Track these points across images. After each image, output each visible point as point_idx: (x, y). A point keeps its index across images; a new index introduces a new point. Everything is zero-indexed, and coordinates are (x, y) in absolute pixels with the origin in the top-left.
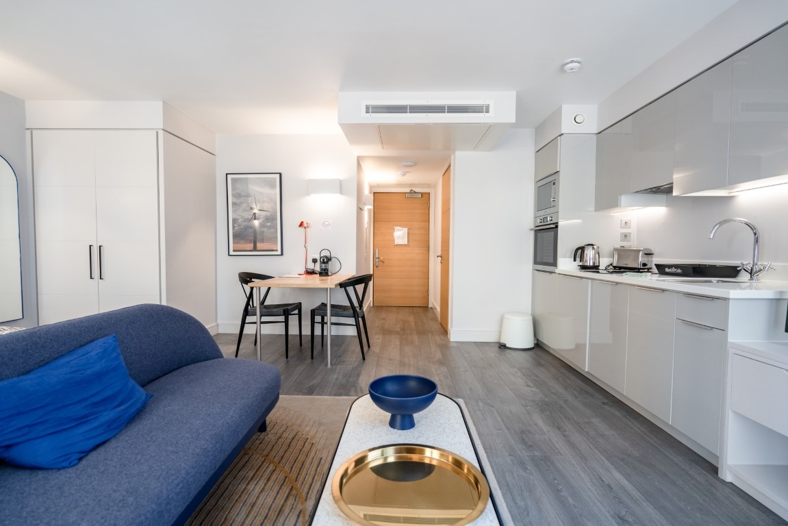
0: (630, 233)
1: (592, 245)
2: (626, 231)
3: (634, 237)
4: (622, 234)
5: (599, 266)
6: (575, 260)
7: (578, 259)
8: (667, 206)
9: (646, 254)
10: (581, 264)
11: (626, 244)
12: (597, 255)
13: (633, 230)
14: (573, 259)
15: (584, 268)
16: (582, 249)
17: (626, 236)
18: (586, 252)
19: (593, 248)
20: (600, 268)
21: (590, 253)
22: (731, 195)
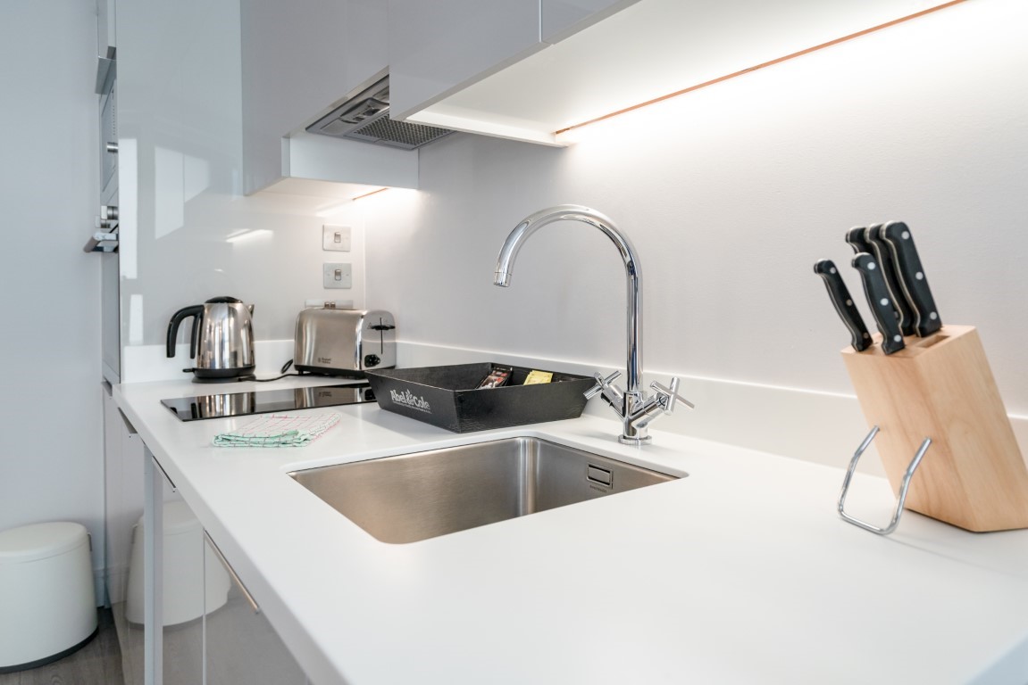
0: (349, 266)
1: (231, 300)
2: (337, 259)
3: (359, 275)
4: (326, 267)
5: (251, 367)
6: (171, 353)
7: (182, 348)
8: (419, 188)
9: (378, 328)
10: (194, 364)
11: (337, 297)
12: (243, 334)
13: (355, 257)
14: (164, 348)
15: (206, 375)
16: (196, 313)
17: (337, 273)
18: (208, 321)
19: (232, 312)
20: (257, 373)
21: (220, 327)
22: (559, 140)
